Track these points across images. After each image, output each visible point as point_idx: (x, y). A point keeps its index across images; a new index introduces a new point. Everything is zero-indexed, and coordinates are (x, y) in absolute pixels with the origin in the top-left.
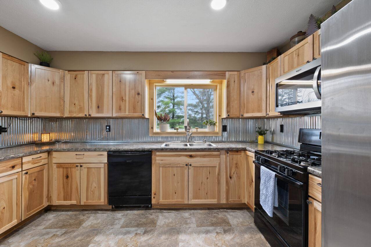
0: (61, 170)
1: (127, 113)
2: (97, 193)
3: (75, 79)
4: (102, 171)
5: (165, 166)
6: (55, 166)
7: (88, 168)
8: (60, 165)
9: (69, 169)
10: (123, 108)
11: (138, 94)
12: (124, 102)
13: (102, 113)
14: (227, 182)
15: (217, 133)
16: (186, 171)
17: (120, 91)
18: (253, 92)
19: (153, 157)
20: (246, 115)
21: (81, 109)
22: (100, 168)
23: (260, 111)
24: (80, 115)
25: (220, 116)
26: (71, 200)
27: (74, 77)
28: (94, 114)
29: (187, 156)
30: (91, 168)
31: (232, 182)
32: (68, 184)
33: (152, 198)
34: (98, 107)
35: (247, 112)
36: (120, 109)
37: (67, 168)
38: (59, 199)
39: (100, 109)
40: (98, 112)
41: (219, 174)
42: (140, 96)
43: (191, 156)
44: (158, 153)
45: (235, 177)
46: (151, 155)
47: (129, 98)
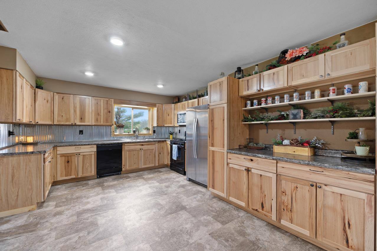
0: (63, 158)
1: (102, 123)
2: (89, 169)
3: (63, 99)
4: (93, 156)
5: (129, 151)
6: (58, 156)
7: (83, 155)
8: (62, 155)
9: (70, 157)
10: (99, 119)
11: (109, 112)
12: (100, 116)
13: (84, 122)
14: (159, 156)
15: (151, 134)
16: (140, 152)
17: (97, 110)
18: (168, 115)
19: (123, 146)
20: (165, 125)
21: (67, 120)
22: (92, 154)
23: (171, 124)
24: (67, 123)
25: (152, 125)
26: (71, 176)
27: (61, 98)
28: (78, 123)
29: (140, 145)
30: (85, 155)
31: (160, 155)
32: (68, 166)
33: (123, 167)
34: (81, 119)
35: (166, 124)
36: (97, 120)
37: (68, 156)
38: (61, 176)
39: (82, 119)
40: (81, 122)
41: (155, 152)
42: (110, 113)
43: (142, 145)
44: (126, 145)
45: (162, 154)
46: (122, 146)
47: (103, 114)
